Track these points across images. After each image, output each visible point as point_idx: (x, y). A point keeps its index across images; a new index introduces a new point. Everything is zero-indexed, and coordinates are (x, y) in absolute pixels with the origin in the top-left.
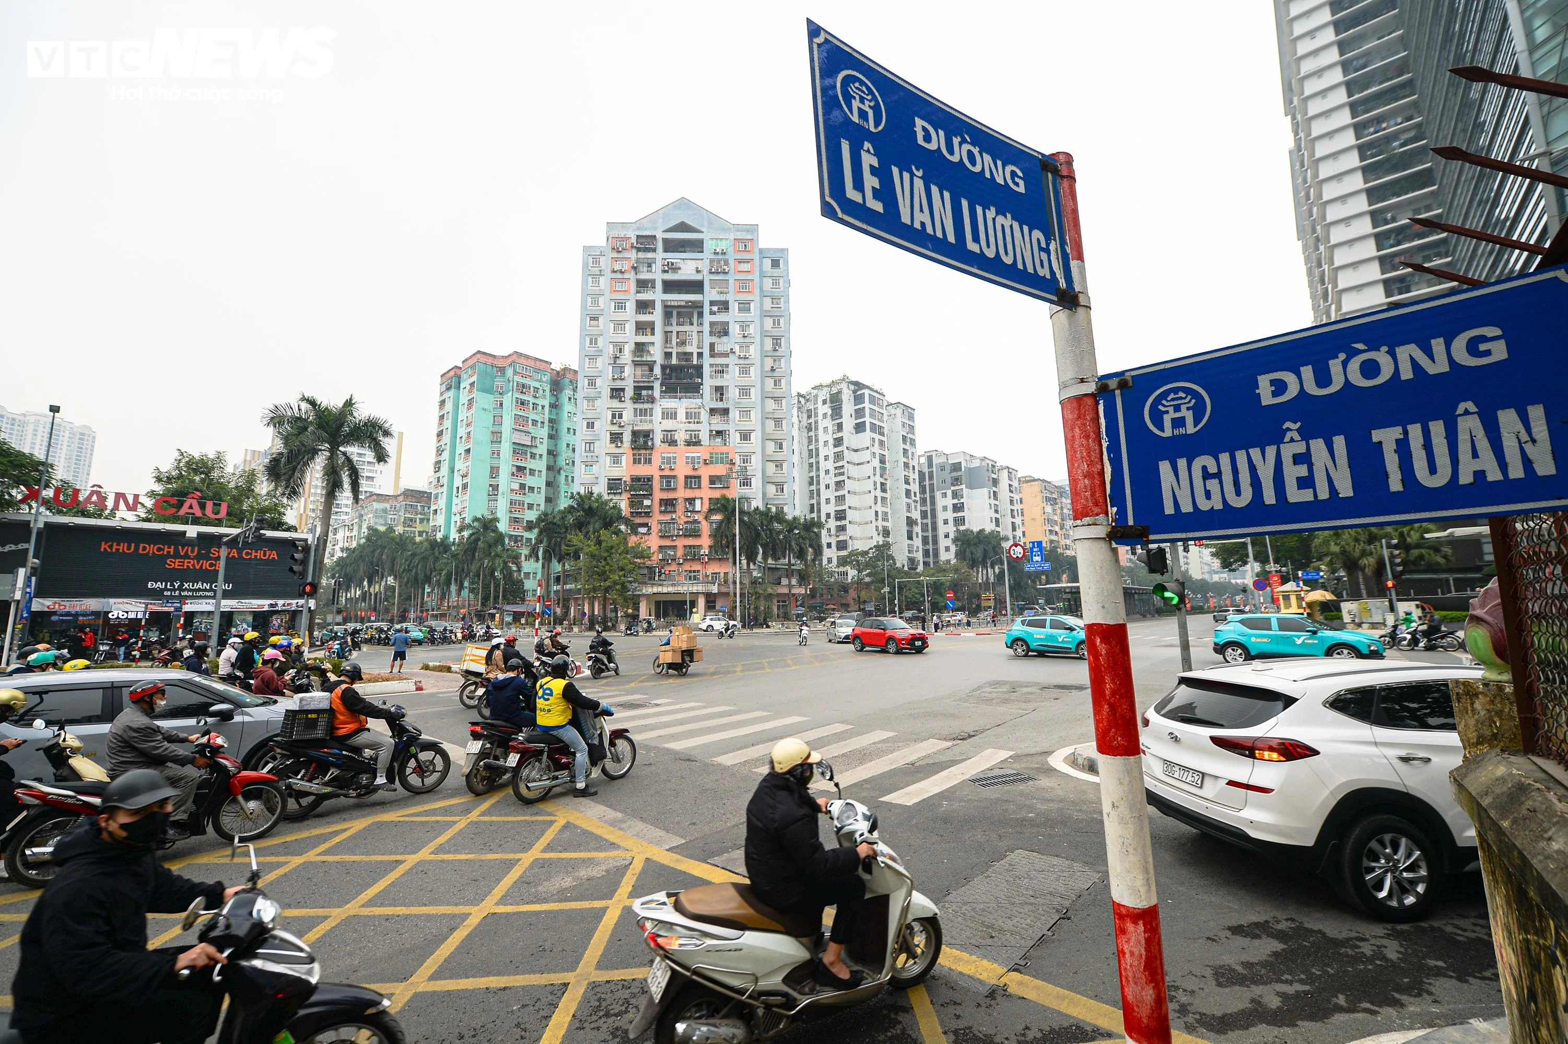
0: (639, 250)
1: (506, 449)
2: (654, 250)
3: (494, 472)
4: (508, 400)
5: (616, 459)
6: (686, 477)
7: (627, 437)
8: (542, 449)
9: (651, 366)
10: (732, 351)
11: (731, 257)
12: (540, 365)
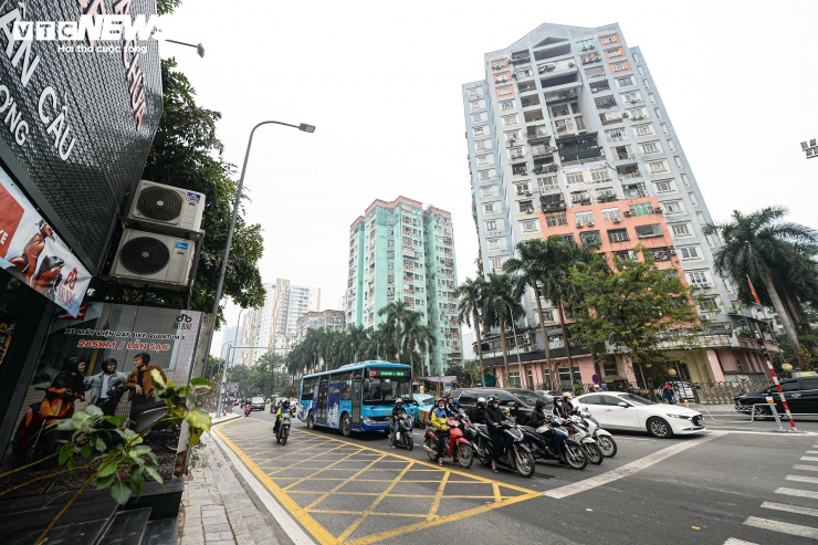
0: (515, 63)
1: (398, 261)
2: (528, 61)
3: (391, 279)
4: (398, 229)
5: (529, 223)
6: (609, 232)
7: (537, 204)
8: (422, 260)
9: (545, 141)
10: (625, 116)
11: (600, 49)
12: (416, 205)
